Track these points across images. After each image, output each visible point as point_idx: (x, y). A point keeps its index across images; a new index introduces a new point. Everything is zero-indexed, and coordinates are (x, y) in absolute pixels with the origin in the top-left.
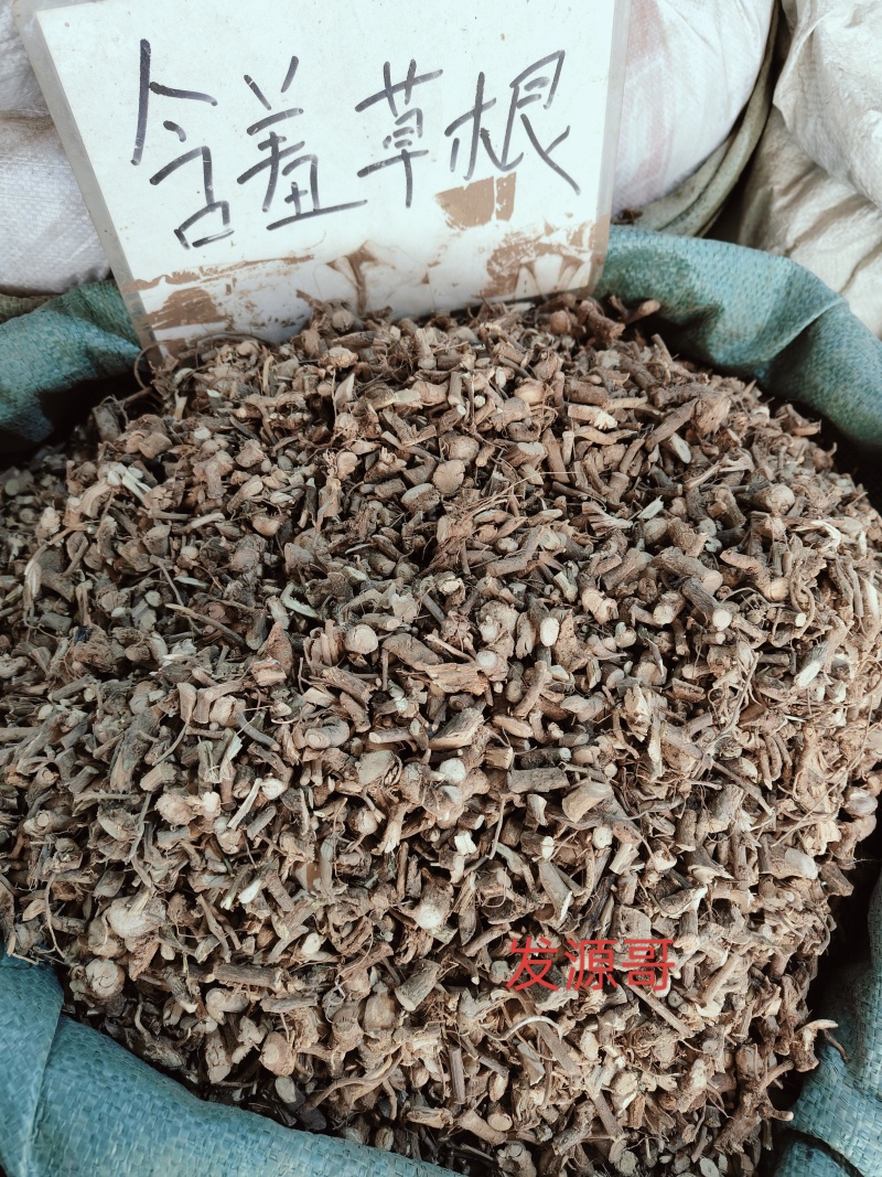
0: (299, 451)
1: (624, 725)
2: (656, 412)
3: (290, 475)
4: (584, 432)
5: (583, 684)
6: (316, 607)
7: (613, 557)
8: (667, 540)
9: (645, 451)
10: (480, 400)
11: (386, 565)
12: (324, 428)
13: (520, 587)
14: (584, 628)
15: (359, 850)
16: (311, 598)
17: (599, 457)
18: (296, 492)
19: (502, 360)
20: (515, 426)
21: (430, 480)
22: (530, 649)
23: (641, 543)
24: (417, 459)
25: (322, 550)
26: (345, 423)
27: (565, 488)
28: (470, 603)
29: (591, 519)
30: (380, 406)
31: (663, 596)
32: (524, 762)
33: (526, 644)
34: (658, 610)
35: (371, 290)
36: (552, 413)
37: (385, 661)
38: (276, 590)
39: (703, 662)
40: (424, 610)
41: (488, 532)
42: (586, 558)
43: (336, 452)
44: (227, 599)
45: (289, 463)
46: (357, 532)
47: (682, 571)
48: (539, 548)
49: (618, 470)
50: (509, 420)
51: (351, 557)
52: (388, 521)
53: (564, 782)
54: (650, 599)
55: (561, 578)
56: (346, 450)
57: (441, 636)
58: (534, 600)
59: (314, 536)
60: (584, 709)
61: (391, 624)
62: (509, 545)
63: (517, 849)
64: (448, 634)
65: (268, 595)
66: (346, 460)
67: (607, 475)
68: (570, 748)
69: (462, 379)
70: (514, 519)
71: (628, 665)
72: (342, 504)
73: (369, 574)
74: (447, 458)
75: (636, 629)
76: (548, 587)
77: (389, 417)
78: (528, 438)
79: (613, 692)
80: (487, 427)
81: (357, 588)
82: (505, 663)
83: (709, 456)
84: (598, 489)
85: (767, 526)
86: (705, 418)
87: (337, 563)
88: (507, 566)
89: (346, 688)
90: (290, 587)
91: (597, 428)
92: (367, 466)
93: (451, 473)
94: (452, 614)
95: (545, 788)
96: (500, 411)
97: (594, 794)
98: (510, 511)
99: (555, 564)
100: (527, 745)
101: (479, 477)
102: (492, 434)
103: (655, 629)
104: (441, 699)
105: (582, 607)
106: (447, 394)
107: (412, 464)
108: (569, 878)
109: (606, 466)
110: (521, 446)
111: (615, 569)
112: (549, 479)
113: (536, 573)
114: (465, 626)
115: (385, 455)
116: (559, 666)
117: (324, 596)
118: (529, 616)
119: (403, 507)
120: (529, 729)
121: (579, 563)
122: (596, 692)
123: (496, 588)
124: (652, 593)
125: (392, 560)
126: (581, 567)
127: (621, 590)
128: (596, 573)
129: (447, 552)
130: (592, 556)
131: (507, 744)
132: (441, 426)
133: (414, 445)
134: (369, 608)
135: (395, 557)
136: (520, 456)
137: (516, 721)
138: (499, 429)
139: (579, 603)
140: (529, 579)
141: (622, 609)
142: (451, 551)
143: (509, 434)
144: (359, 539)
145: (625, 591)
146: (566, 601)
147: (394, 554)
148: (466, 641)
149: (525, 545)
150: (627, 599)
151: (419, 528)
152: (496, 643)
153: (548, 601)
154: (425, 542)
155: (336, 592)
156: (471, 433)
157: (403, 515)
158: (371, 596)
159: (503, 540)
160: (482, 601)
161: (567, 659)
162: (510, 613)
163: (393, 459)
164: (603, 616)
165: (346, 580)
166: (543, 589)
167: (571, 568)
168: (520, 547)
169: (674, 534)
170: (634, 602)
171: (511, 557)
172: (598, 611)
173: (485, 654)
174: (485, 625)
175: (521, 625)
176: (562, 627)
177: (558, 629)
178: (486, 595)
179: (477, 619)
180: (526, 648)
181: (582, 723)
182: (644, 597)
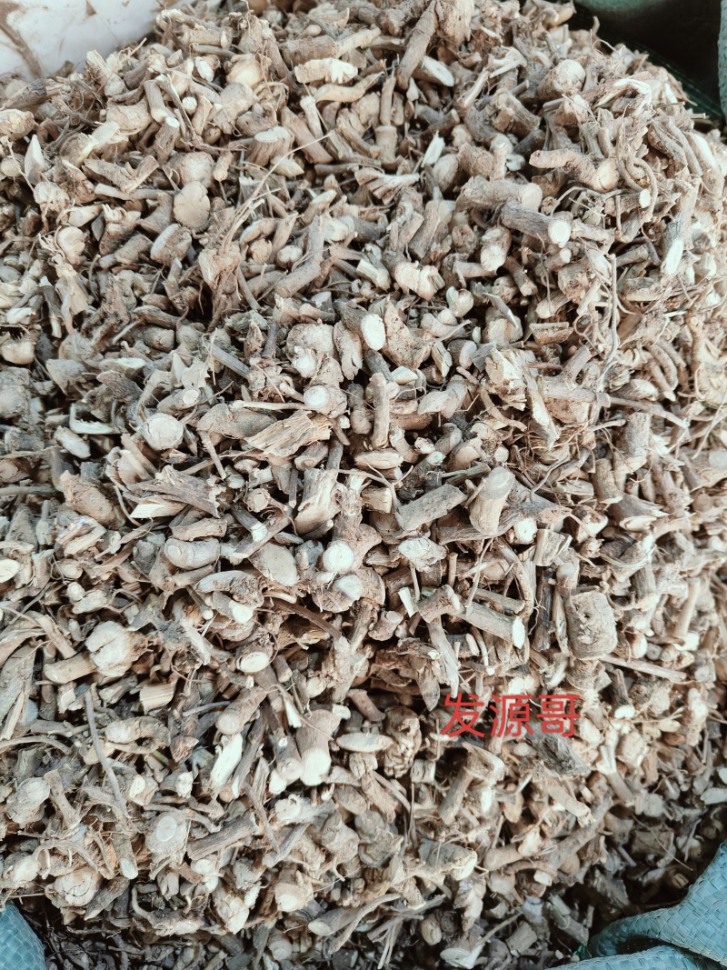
0: (18, 255)
1: (496, 400)
2: (396, 42)
3: (18, 284)
4: (324, 93)
5: (434, 375)
6: (108, 420)
7: (412, 217)
8: (463, 175)
9: (400, 91)
10: (189, 103)
11: (163, 336)
12: (31, 213)
13: (323, 297)
14: (413, 313)
16: (97, 413)
17: (353, 117)
18: (33, 301)
19: (198, 48)
20: (243, 119)
21: (174, 221)
22: (359, 365)
23: (437, 193)
24: (150, 203)
25: (89, 351)
26: (46, 195)
27: (330, 168)
28: (271, 342)
29: (371, 187)
30: (80, 159)
31: (485, 238)
33: (353, 360)
34: (484, 256)
35: (37, 48)
36: (281, 88)
37: (209, 445)
38: (62, 417)
39: (556, 291)
41: (262, 249)
42: (383, 234)
43: (53, 235)
44: (10, 452)
45: (14, 273)
46: (116, 315)
47: (495, 201)
48: (326, 244)
49: (380, 123)
50: (234, 115)
51: (118, 348)
52: (146, 286)
54: (471, 248)
55: (365, 266)
56: (64, 227)
57: (250, 394)
58: (343, 304)
59: (75, 340)
60: (445, 403)
61: (189, 398)
62: (290, 254)
64: (258, 386)
65: (54, 427)
66: (69, 238)
67: (371, 135)
69: (158, 85)
70: (282, 222)
71: (476, 332)
72: (89, 292)
73: (149, 356)
74: (181, 186)
75: (469, 288)
76: (355, 284)
77: (95, 166)
78: (264, 126)
80: (214, 134)
81: (139, 378)
82: (339, 391)
83: (472, 67)
85: (568, 109)
86: (452, 20)
87: (109, 360)
88: (300, 279)
90: (73, 409)
91: (337, 83)
92: (97, 235)
93: (192, 200)
94: (254, 361)
95: (442, 512)
96: (218, 106)
97: (497, 494)
98: (276, 215)
99: (352, 254)
100: (399, 472)
101: (225, 191)
102: (223, 139)
103: (489, 280)
104: (287, 466)
105: (401, 290)
106: (149, 110)
107: (146, 211)
109: (365, 125)
110: (260, 137)
111: (420, 231)
112: (309, 166)
113: (336, 274)
114: (275, 370)
115: (111, 213)
116: (400, 368)
117: (108, 405)
118: (345, 325)
119: (157, 265)
120: (396, 455)
121: (378, 242)
122: (452, 378)
123: (293, 309)
124: (470, 240)
125: (168, 329)
126: (382, 245)
127: (436, 252)
128: (401, 245)
129: (225, 293)
130: (388, 228)
131: (383, 480)
132: (159, 152)
133: (138, 188)
134: (161, 394)
135: (171, 324)
136: (264, 149)
137: (378, 454)
138: (228, 130)
139: (396, 286)
140: (330, 283)
141: (445, 273)
142: (228, 289)
143: (241, 131)
144: (121, 322)
145: (440, 251)
146: (381, 291)
147: (167, 321)
148: (283, 386)
149: (309, 247)
150: (446, 259)
151: (182, 279)
152: (319, 374)
153: (359, 300)
154: (196, 293)
155: (118, 395)
156: (197, 146)
157: (160, 272)
158: (159, 380)
159: (283, 251)
160: (284, 331)
161: (407, 356)
162: (320, 331)
163: (123, 214)
164: (427, 290)
165: (123, 376)
166: (350, 289)
167: (371, 252)
168: (304, 252)
169: (468, 164)
170: (454, 259)
171: (298, 267)
172: (419, 285)
173: (312, 392)
174: (297, 358)
175: (339, 339)
176: (386, 321)
177: (382, 324)
178: (285, 323)
179: (287, 355)
180: (354, 365)
181: (449, 420)
182: (463, 249)
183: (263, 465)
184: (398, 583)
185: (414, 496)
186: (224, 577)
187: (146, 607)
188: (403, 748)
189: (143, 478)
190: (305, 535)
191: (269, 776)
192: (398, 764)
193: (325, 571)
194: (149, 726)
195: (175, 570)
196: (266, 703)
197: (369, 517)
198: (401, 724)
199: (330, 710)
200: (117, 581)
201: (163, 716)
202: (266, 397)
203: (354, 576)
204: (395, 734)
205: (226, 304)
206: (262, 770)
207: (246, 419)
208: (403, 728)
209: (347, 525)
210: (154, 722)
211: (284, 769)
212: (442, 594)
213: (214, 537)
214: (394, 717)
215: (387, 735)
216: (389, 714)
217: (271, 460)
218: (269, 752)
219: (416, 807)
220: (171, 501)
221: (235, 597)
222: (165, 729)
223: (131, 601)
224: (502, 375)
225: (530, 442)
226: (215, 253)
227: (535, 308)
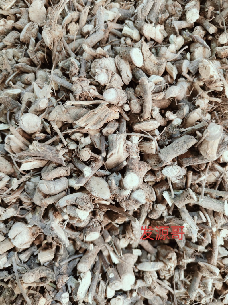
1: (204, 88)
5: (169, 79)
6: (7, 122)
7: (147, 3)
13: (107, 48)
14: (153, 50)
16: (2, 119)
21: (29, 21)
22: (131, 76)
24: (18, 15)
28: (83, 69)
31: (186, 7)
33: (127, 74)
34: (188, 15)
37: (56, 128)
41: (74, 28)
42: (133, 15)
46: (6, 70)
48: (105, 22)
51: (8, 86)
52: (20, 55)
53: (194, 141)
54: (179, 14)
55: (126, 30)
57: (75, 97)
58: (118, 48)
60: (180, 91)
61: (43, 104)
62: (89, 28)
64: (78, 93)
70: (82, 14)
71: (188, 55)
74: (31, 3)
75: (181, 34)
76: (122, 40)
79: (189, 73)
81: (18, 98)
82: (122, 91)
87: (5, 92)
88: (94, 39)
94: (74, 79)
95: (184, 150)
97: (216, 137)
99: (119, 26)
100: (157, 132)
101: (54, 4)
103: (191, 29)
104: (98, 134)
105: (146, 38)
107: (17, 19)
111: (152, 9)
113: (112, 37)
114: (86, 83)
116: (153, 76)
117: (6, 114)
119: (23, 43)
120: (156, 122)
121: (131, 19)
122: (179, 80)
123: (93, 52)
124: (179, 9)
125: (31, 73)
126: (133, 20)
127: (162, 18)
128: (143, 18)
129: (57, 51)
130: (136, 11)
131: (150, 137)
133: (11, 8)
134: (29, 104)
135: (33, 71)
137: (146, 123)
139: (143, 37)
140: (110, 41)
141: (167, 29)
142: (59, 49)
144: (9, 73)
145: (164, 17)
146: (135, 41)
147: (31, 70)
148: (91, 91)
149: (97, 23)
150: (168, 20)
151: (36, 48)
152: (110, 82)
154: (43, 54)
155: (10, 108)
157: (25, 47)
158: (27, 97)
159: (84, 27)
160: (89, 64)
161: (155, 70)
162: (108, 61)
163: (5, 21)
164: (159, 37)
165: (10, 98)
166: (120, 42)
167: (128, 23)
168: (95, 26)
170: (172, 20)
171: (92, 34)
172: (155, 36)
173: (108, 92)
174: (98, 75)
175: (118, 64)
176: (143, 52)
177: (141, 54)
178: (89, 59)
179: (92, 75)
180: (128, 77)
181: (181, 102)
182: (175, 15)
183: (86, 135)
184: (162, 189)
185: (167, 143)
186: (71, 197)
187: (35, 214)
188: (169, 267)
189: (24, 149)
190: (112, 170)
191: (106, 289)
192: (167, 274)
193: (125, 189)
194: (44, 272)
195: (46, 196)
196: (100, 253)
197: (143, 157)
198: (167, 256)
199: (132, 253)
200: (20, 202)
201: (51, 265)
202: (83, 98)
203: (141, 190)
204: (165, 260)
205: (59, 57)
206: (102, 287)
207: (74, 111)
208: (168, 257)
209: (134, 163)
210: (46, 270)
211: (113, 286)
212: (187, 193)
213: (64, 176)
214: (163, 251)
215: (160, 261)
216: (159, 249)
217: (90, 132)
218: (104, 276)
219: (176, 291)
220: (40, 160)
221: (79, 207)
222: (52, 273)
223: (28, 211)
224: (209, 73)
225: (222, 109)
226: (50, 29)
227: (216, 40)
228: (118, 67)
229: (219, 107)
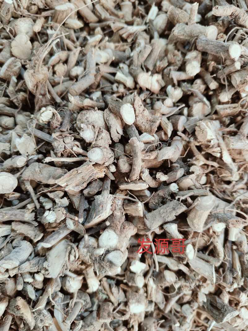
1: (199, 148)
5: (163, 137)
7: (145, 47)
8: (170, 25)
11: (8, 121)
13: (97, 95)
14: (148, 101)
15: (78, 300)
21: (12, 56)
22: (121, 132)
23: (156, 35)
27: (98, 24)
28: (66, 121)
29: (121, 32)
31: (187, 57)
32: (150, 205)
33: (117, 130)
34: (188, 67)
37: (30, 188)
39: (231, 85)
40: (39, 141)
41: (61, 69)
42: (128, 58)
47: (191, 36)
48: (97, 64)
49: (123, 1)
53: (183, 208)
54: (179, 64)
55: (120, 76)
57: (56, 154)
58: (108, 98)
60: (173, 154)
62: (77, 71)
63: (170, 255)
64: (60, 150)
67: (118, 7)
68: (175, 182)
70: (71, 53)
71: (186, 111)
74: (15, 36)
75: (179, 86)
76: (115, 86)
78: (60, 2)
79: (185, 131)
80: (34, 8)
82: (109, 151)
84: (117, 16)
88: (83, 84)
89: (13, 218)
93: (21, 43)
94: (56, 135)
95: (172, 217)
98: (69, 50)
99: (112, 70)
100: (147, 193)
101: (40, 38)
102: (40, 11)
103: (191, 81)
105: (141, 88)
108: (206, 256)
109: (115, 2)
110: (58, 8)
111: (150, 55)
112: (86, 23)
113: (104, 81)
114: (70, 140)
116: (144, 134)
118: (110, 110)
119: (3, 81)
121: (126, 62)
122: (174, 138)
123: (80, 102)
124: (178, 59)
125: (10, 116)
126: (129, 64)
127: (159, 67)
128: (140, 64)
129: (41, 94)
130: (132, 54)
131: (137, 200)
132: (3, 19)
134: (5, 156)
135: (12, 114)
136: (61, 15)
137: (134, 184)
138: (42, 6)
139: (138, 86)
140: (101, 86)
141: (165, 78)
142: (43, 92)
143: (48, 6)
145: (162, 66)
146: (129, 89)
147: (10, 112)
148: (75, 149)
149: (88, 66)
150: (166, 70)
151: (17, 88)
152: (96, 140)
153: (118, 95)
154: (25, 96)
156: (24, 15)
157: (5, 85)
159: (73, 69)
161: (148, 126)
162: (97, 114)
164: (156, 88)
166: (112, 89)
167: (123, 68)
168: (85, 69)
169: (174, 18)
170: (170, 70)
171: (82, 78)
172: (151, 86)
173: (93, 151)
174: (83, 131)
175: (107, 119)
176: (135, 107)
177: (133, 109)
178: (75, 110)
179: (77, 128)
180: (118, 133)
181: (175, 163)
182: (175, 64)
197: (129, 218)
202: (65, 155)
205: (42, 101)
224: (206, 137)
225: (218, 173)
226: (33, 72)
227: (217, 96)
228: (107, 123)
229: (216, 169)
